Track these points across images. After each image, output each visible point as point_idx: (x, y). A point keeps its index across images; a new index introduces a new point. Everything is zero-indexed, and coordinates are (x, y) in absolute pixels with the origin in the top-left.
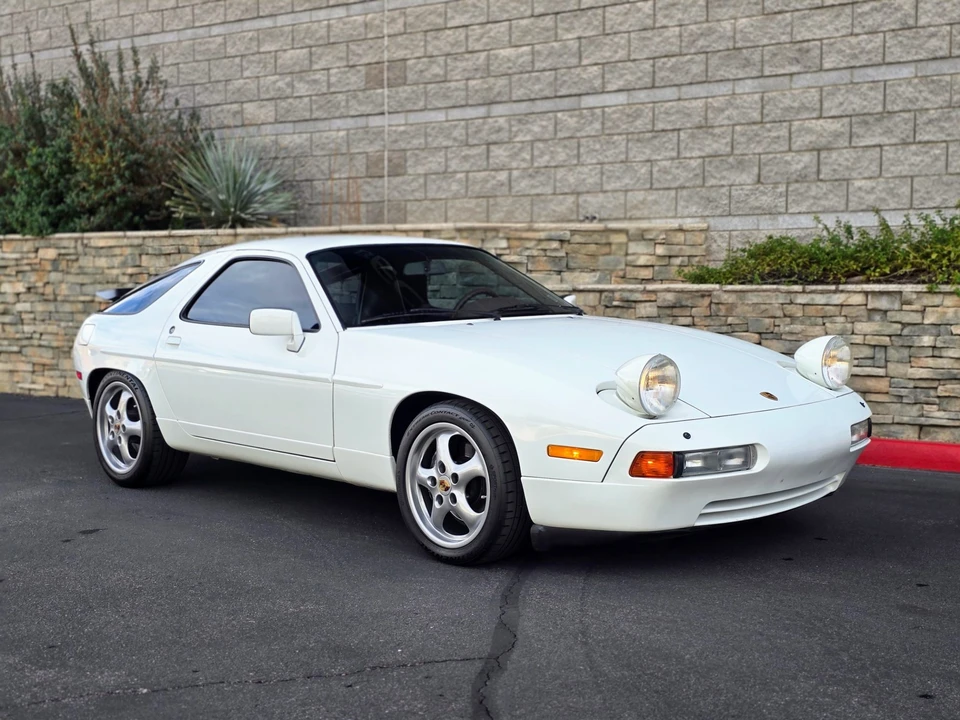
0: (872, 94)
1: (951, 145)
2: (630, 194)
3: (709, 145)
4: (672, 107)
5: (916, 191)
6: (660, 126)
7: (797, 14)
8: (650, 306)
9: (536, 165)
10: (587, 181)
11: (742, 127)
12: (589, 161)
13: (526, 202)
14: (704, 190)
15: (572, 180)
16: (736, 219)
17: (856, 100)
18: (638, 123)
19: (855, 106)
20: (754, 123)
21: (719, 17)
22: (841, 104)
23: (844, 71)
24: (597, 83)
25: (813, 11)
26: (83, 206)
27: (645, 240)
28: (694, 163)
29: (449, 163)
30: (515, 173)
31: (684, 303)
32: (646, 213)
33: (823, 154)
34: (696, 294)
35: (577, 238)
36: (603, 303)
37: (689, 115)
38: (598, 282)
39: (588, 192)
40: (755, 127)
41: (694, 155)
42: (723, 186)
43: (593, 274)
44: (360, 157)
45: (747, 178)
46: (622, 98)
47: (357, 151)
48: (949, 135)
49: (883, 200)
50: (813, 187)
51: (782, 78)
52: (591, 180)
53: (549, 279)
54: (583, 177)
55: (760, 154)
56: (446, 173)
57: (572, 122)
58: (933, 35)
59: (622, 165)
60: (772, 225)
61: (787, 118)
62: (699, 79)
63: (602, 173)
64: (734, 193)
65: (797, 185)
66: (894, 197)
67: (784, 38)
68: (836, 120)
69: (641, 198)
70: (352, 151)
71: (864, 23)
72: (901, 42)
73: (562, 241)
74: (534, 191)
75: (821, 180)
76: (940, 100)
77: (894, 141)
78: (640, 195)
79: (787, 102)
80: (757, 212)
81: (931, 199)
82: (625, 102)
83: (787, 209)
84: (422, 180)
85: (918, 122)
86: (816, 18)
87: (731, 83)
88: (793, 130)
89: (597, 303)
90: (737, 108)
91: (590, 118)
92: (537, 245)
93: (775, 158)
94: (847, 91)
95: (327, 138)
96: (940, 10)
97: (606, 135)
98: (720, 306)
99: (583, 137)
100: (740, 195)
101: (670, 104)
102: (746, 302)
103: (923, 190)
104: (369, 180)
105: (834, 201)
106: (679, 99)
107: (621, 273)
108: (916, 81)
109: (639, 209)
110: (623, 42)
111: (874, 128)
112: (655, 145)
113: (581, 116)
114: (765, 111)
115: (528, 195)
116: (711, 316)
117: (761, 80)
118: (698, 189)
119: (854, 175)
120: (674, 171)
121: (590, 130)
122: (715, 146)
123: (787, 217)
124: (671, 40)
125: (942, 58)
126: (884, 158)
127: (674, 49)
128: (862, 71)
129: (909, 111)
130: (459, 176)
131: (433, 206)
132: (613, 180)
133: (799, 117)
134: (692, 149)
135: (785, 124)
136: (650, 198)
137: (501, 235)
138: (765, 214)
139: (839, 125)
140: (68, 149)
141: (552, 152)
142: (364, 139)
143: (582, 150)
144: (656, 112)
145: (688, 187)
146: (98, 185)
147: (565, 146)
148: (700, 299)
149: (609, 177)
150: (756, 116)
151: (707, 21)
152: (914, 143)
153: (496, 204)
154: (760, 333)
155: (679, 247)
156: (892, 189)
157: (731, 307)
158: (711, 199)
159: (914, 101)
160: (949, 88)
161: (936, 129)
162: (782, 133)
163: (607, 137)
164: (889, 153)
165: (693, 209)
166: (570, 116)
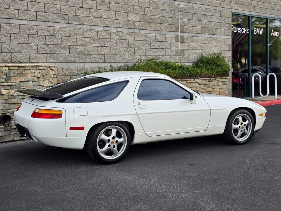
0: (95, 33)
3: (55, 41)
4: (44, 28)
5: (106, 58)
6: (39, 33)
7: (77, 8)
11: (64, 37)
12: (15, 42)
14: (55, 55)
15: (9, 48)
16: (64, 64)
17: (91, 34)
18: (32, 31)
20: (67, 36)
21: (56, 4)
22: (89, 34)
23: (88, 26)
24: (17, 16)
25: (80, 8)
28: (51, 46)
33: (85, 47)
37: (49, 31)
39: (15, 53)
40: (68, 38)
41: (51, 44)
42: (60, 54)
45: (66, 52)
46: (26, 22)
48: (111, 45)
49: (99, 60)
50: (83, 56)
51: (74, 25)
52: (16, 49)
54: (13, 47)
55: (69, 45)
57: (8, 28)
58: (107, 21)
59: (27, 44)
60: (74, 66)
61: (76, 36)
62: (51, 21)
63: (20, 47)
64: (63, 56)
65: (80, 55)
67: (74, 14)
68: (88, 38)
71: (92, 14)
72: (100, 21)
75: (85, 54)
76: (109, 37)
77: (100, 45)
78: (35, 55)
79: (76, 32)
80: (70, 62)
81: (108, 60)
82: (27, 24)
85: (105, 41)
86: (82, 10)
87: (60, 24)
88: (77, 40)
90: (63, 31)
91: (15, 27)
93: (74, 47)
94: (90, 31)
96: (108, 15)
97: (20, 34)
99: (12, 33)
101: (42, 27)
103: (107, 58)
105: (88, 60)
106: (45, 26)
108: (104, 31)
109: (35, 59)
110: (26, 4)
111: (95, 42)
112: (38, 39)
113: (11, 26)
114: (70, 33)
117: (68, 24)
118: (53, 54)
119: (93, 53)
120: (45, 48)
121: (14, 31)
122: (57, 42)
123: (77, 64)
124: (42, 7)
125: (109, 27)
126: (99, 50)
127: (43, 10)
128: (93, 27)
132: (24, 49)
133: (79, 36)
134: (50, 42)
135: (76, 38)
136: (38, 56)
139: (89, 40)
143: (12, 38)
144: (38, 29)
145: (50, 53)
147: (5, 36)
149: (22, 48)
150: (68, 34)
151: (52, 4)
152: (104, 46)
156: (100, 57)
158: (56, 57)
159: (104, 36)
160: (110, 34)
161: (108, 44)
162: (75, 40)
163: (21, 35)
164: (100, 48)
165: (52, 60)
166: (6, 25)
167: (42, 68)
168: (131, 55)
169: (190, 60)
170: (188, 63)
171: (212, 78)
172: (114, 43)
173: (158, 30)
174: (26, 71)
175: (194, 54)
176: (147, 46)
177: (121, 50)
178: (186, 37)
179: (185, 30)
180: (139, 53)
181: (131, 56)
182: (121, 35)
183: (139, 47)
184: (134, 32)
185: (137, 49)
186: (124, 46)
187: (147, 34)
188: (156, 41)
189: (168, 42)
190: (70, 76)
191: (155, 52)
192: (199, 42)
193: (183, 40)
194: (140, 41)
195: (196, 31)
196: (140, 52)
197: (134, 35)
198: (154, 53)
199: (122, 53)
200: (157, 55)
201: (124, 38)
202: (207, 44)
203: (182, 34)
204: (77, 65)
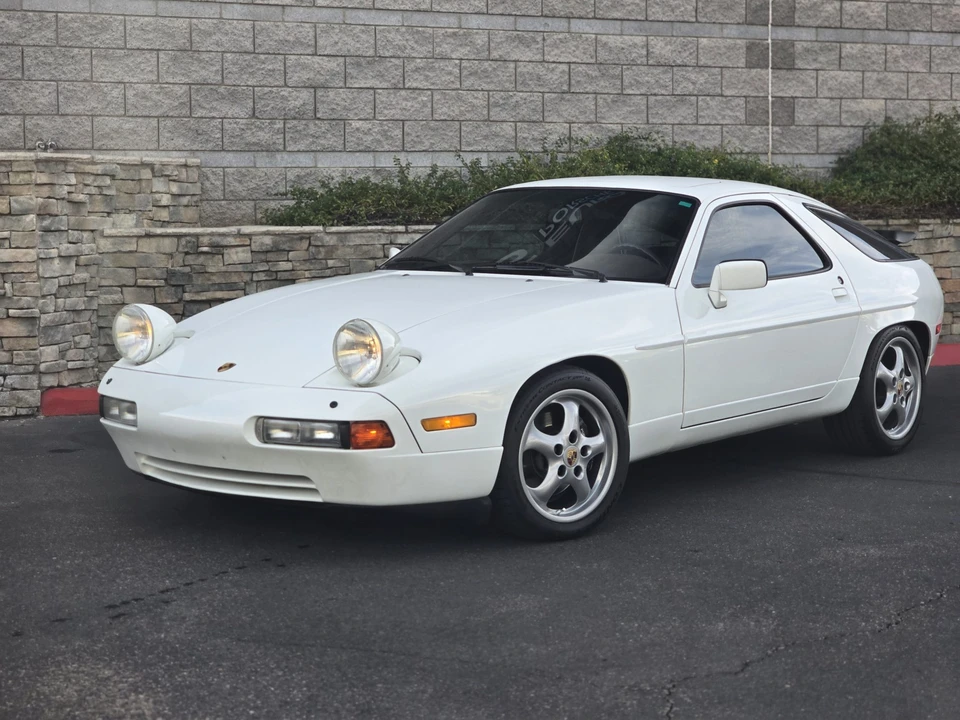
0: (364, 36)
1: (435, 93)
2: (96, 119)
3: (195, 71)
4: (150, 24)
5: (408, 134)
6: (133, 43)
8: (243, 252)
10: (38, 101)
11: (233, 55)
12: (38, 76)
14: (192, 121)
16: (230, 156)
17: (348, 40)
18: (104, 37)
19: (349, 47)
20: (245, 52)
22: (336, 43)
23: (336, 10)
27: (164, 176)
31: (281, 247)
32: (121, 144)
33: (320, 93)
34: (295, 237)
36: (182, 249)
37: (172, 36)
39: (38, 114)
40: (247, 57)
41: (177, 80)
42: (214, 118)
43: (132, 216)
45: (240, 111)
46: (81, 4)
48: (433, 84)
49: (379, 141)
50: (311, 125)
51: (274, 8)
52: (43, 100)
54: (30, 95)
55: (253, 87)
57: (13, 25)
59: (85, 84)
60: (270, 162)
61: (281, 52)
63: (59, 93)
64: (226, 126)
65: (295, 122)
66: (387, 139)
68: (332, 59)
69: (115, 126)
73: (112, 177)
75: (319, 119)
76: (424, 50)
77: (385, 85)
78: (114, 123)
79: (281, 35)
80: (253, 148)
81: (421, 142)
82: (86, 11)
83: (285, 147)
85: (406, 69)
87: (218, 5)
88: (288, 64)
89: (174, 250)
90: (227, 34)
91: (39, 24)
93: (271, 92)
94: (341, 31)
97: (60, 46)
98: (321, 249)
99: (28, 46)
100: (234, 129)
101: (146, 19)
102: (347, 243)
103: (414, 134)
105: (332, 141)
106: (157, 16)
107: (150, 215)
108: (404, 29)
109: (112, 138)
111: (366, 71)
112: (128, 66)
113: (24, 19)
114: (257, 41)
116: (310, 259)
117: (251, 7)
118: (185, 119)
119: (352, 117)
120: (154, 96)
121: (36, 37)
122: (204, 73)
123: (285, 155)
125: (425, 11)
126: (378, 101)
128: (354, 13)
129: (399, 57)
132: (73, 101)
133: (293, 52)
134: (174, 74)
135: (281, 57)
136: (127, 126)
138: (263, 151)
139: (335, 65)
143: (28, 61)
144: (129, 27)
145: (172, 117)
148: (299, 242)
149: (67, 98)
150: (248, 45)
152: (404, 88)
155: (185, 184)
156: (385, 131)
157: (331, 251)
158: (200, 132)
159: (403, 48)
160: (431, 40)
161: (422, 77)
162: (276, 66)
163: (63, 49)
164: (382, 97)
165: (180, 142)
166: (8, 18)
167: (99, 169)
168: (524, 121)
169: (821, 143)
170: (811, 157)
171: (896, 222)
172: (450, 73)
173: (661, 17)
174: (13, 179)
175: (847, 119)
176: (602, 83)
177: (479, 100)
178: (805, 44)
179: (796, 16)
180: (565, 114)
181: (525, 125)
182: (479, 41)
183: (565, 88)
184: (542, 29)
185: (554, 95)
186: (492, 87)
187: (604, 38)
188: (650, 62)
189: (706, 70)
190: (252, 203)
191: (644, 108)
192: (875, 67)
193: (792, 57)
194: (573, 66)
195: (858, 20)
196: (568, 110)
197: (544, 39)
198: (639, 112)
199: (485, 112)
200: (654, 121)
201: (495, 54)
202: (915, 75)
203: (783, 34)
204: (283, 159)
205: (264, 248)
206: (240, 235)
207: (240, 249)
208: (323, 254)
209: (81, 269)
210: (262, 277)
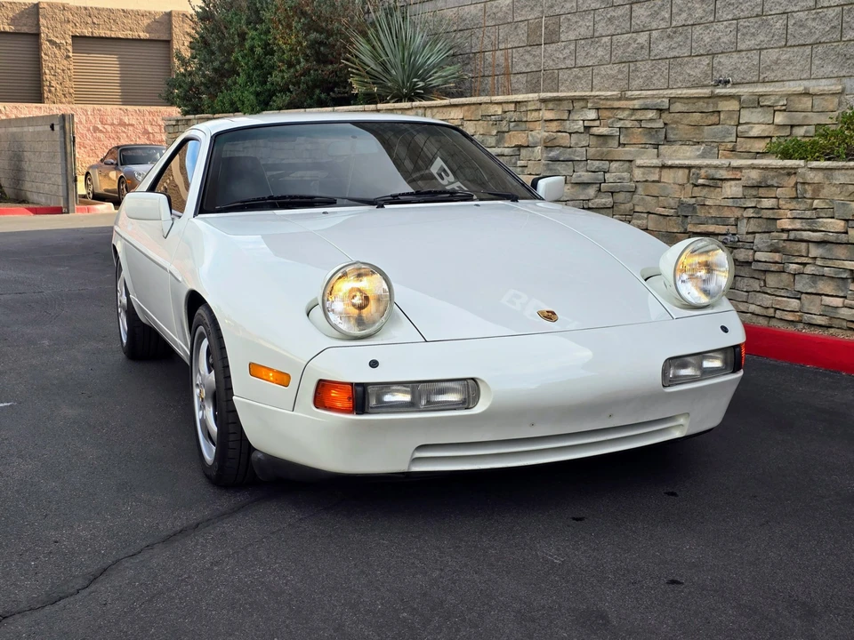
2: (764, 53)
8: (736, 185)
9: (674, 24)
10: (721, 40)
12: (725, 17)
13: (663, 65)
14: (841, 45)
15: (707, 39)
26: (278, 84)
27: (761, 106)
28: (831, 13)
29: (596, 26)
30: (655, 34)
31: (770, 182)
32: (779, 75)
34: (782, 172)
35: (678, 107)
36: (691, 182)
38: (703, 156)
39: (722, 53)
41: (832, 3)
43: (696, 147)
44: (522, 25)
47: (519, 19)
52: (725, 39)
53: (645, 152)
54: (717, 35)
56: (593, 38)
59: (757, 19)
63: (738, 30)
69: (775, 58)
70: (516, 20)
73: (661, 111)
74: (672, 54)
84: (572, 47)
89: (685, 181)
92: (632, 115)
95: (496, 7)
98: (807, 186)
102: (834, 182)
104: (529, 48)
107: (730, 146)
109: (773, 70)
115: (667, 58)
116: (797, 198)
118: (835, 44)
120: (810, 23)
130: (605, 40)
131: (581, 75)
132: (748, 37)
137: (590, 105)
140: (267, 32)
141: (689, 9)
142: (526, 6)
145: (824, 43)
146: (290, 65)
148: (787, 178)
149: (743, 34)
153: (636, 70)
154: (847, 220)
155: (803, 114)
157: (818, 188)
158: (848, 56)
165: (828, 69)
174: (529, 117)
205: (750, 183)
206: (729, 168)
207: (733, 183)
208: (810, 192)
209: (603, 195)
210: (750, 213)
